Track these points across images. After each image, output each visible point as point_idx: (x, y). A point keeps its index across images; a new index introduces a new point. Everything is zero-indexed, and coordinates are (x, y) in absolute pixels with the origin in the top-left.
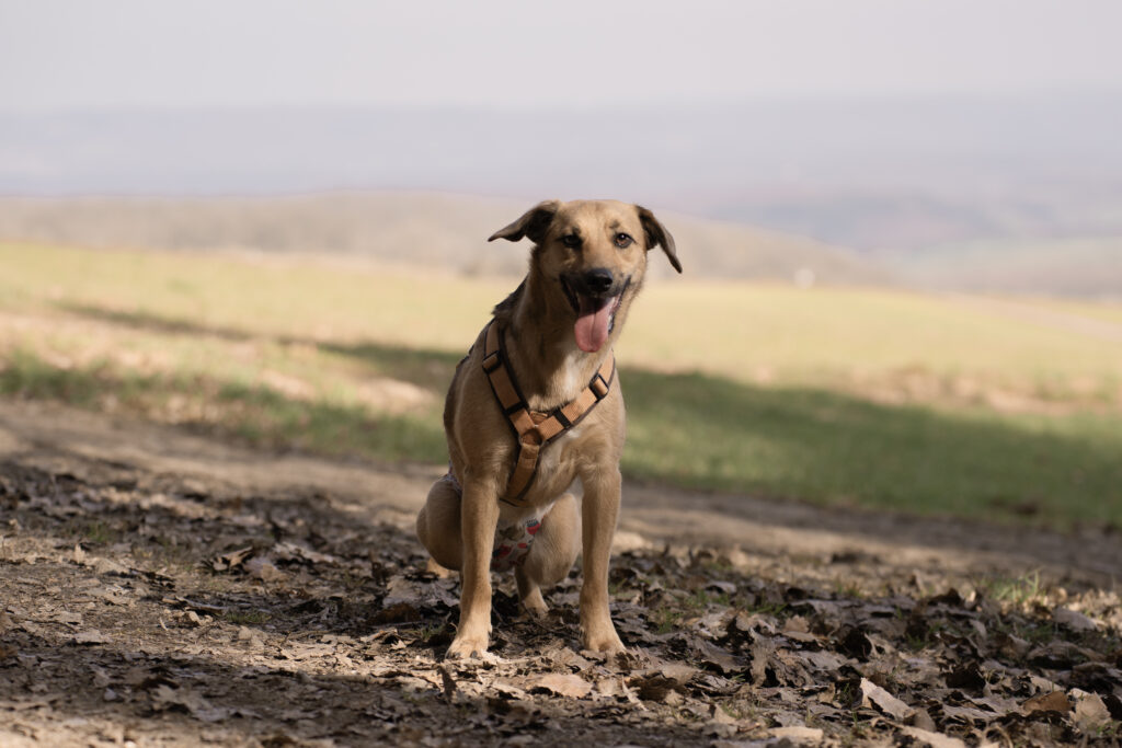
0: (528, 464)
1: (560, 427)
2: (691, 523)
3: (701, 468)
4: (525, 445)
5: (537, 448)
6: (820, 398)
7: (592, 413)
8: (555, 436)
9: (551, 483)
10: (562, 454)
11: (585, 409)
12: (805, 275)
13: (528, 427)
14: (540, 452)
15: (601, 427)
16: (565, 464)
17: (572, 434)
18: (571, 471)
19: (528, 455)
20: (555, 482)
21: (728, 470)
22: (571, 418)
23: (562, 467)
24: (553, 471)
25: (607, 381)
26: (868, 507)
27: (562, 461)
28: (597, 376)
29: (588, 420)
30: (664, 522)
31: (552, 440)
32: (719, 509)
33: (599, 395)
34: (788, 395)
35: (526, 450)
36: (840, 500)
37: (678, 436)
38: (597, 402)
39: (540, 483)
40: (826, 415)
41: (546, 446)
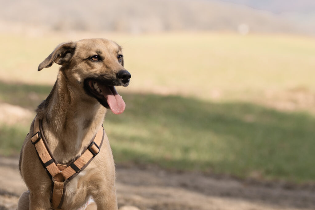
0: (59, 192)
1: (74, 172)
2: (168, 196)
3: (178, 155)
4: (56, 182)
5: (62, 183)
6: (246, 108)
7: (92, 162)
8: (71, 177)
9: (74, 200)
10: (78, 184)
11: (87, 162)
12: (243, 27)
13: (57, 173)
14: (65, 185)
15: (98, 169)
16: (80, 189)
17: (81, 174)
18: (85, 193)
19: (58, 188)
20: (76, 200)
21: (193, 156)
22: (80, 166)
23: (79, 191)
24: (74, 194)
25: (99, 146)
26: (269, 178)
27: (78, 188)
28: (92, 143)
29: (90, 166)
30: (152, 196)
31: (70, 179)
32: (184, 186)
33: (94, 154)
34: (229, 106)
35: (56, 185)
36: (254, 174)
37: (166, 134)
38: (94, 157)
39: (68, 201)
40: (250, 118)
41: (67, 182)
